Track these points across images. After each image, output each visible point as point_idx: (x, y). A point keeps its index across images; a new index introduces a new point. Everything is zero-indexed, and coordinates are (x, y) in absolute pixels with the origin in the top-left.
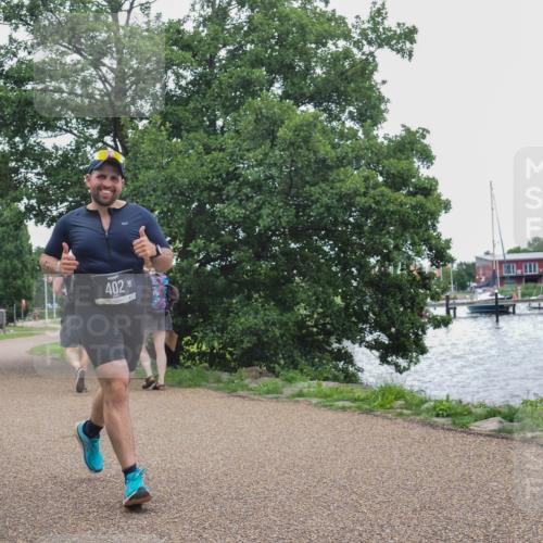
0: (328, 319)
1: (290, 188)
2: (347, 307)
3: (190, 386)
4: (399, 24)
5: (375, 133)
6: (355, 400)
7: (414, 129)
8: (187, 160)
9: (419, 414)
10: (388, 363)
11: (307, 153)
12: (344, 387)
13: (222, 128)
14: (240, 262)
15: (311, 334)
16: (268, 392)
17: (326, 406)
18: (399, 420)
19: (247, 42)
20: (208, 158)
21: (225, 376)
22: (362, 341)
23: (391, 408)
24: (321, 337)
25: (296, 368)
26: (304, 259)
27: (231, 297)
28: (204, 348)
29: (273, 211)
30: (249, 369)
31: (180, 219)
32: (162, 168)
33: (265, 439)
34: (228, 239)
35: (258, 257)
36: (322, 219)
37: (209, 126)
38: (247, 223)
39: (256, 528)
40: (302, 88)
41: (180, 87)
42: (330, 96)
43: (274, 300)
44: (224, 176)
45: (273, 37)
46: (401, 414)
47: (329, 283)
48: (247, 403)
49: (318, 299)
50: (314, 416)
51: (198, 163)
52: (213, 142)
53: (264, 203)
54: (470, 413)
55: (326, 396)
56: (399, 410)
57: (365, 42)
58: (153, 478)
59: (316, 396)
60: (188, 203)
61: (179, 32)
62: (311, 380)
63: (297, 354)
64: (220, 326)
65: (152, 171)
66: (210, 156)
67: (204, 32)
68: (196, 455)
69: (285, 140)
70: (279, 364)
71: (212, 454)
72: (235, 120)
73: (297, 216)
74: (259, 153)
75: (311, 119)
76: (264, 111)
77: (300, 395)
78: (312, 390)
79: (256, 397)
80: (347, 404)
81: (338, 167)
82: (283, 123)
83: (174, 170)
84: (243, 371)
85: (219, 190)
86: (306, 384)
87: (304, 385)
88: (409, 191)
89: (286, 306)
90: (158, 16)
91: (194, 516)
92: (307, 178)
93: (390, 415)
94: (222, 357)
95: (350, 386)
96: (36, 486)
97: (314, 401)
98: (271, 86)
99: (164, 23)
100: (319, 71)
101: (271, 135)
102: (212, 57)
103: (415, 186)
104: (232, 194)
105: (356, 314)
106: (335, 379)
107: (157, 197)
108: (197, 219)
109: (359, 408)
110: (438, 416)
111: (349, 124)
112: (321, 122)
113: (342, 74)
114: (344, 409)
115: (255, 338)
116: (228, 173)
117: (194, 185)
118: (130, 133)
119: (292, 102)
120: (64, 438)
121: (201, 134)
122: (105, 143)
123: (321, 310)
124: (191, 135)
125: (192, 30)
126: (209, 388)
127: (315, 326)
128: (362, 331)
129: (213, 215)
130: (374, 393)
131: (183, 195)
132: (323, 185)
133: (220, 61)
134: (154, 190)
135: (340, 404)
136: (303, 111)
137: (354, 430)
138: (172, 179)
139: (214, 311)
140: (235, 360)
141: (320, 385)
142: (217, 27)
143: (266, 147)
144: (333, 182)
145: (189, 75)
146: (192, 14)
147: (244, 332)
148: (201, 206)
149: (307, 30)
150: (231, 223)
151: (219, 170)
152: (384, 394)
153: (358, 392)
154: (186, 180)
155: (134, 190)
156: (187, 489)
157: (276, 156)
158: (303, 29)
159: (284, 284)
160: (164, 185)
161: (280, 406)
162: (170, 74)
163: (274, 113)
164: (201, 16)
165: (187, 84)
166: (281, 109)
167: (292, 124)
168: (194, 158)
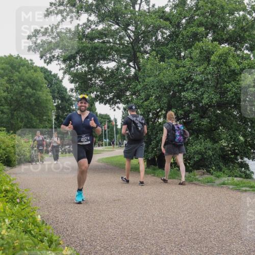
0: (236, 148)
1: (217, 84)
2: (246, 141)
3: (170, 179)
6: (251, 187)
11: (225, 67)
12: (245, 180)
13: (184, 56)
14: (193, 120)
15: (227, 155)
16: (208, 183)
17: (237, 190)
19: (195, 15)
20: (177, 71)
21: (187, 174)
22: (253, 158)
24: (233, 156)
25: (221, 171)
26: (224, 118)
29: (209, 96)
30: (198, 171)
31: (165, 100)
32: (156, 76)
34: (187, 108)
35: (202, 117)
36: (233, 99)
37: (178, 56)
38: (197, 101)
40: (222, 36)
41: (164, 38)
42: (236, 39)
43: (209, 138)
44: (185, 79)
45: (208, 12)
47: (237, 130)
48: (198, 187)
49: (231, 138)
50: (231, 194)
51: (173, 73)
52: (180, 63)
53: (204, 92)
55: (236, 185)
57: (253, 12)
59: (231, 184)
60: (169, 92)
61: (163, 12)
62: (229, 176)
63: (221, 164)
65: (151, 78)
66: (179, 70)
67: (175, 12)
68: (175, 211)
69: (214, 61)
70: (213, 169)
72: (190, 53)
73: (220, 98)
74: (202, 68)
75: (228, 51)
76: (204, 47)
77: (224, 184)
78: (229, 181)
79: (202, 184)
80: (247, 189)
81: (241, 74)
82: (213, 53)
83: (162, 77)
84: (195, 172)
86: (226, 179)
87: (225, 179)
89: (215, 141)
90: (153, 6)
92: (226, 79)
95: (249, 180)
97: (231, 187)
98: (207, 35)
99: (156, 9)
100: (231, 27)
101: (207, 59)
102: (179, 23)
104: (189, 87)
105: (250, 145)
106: (241, 176)
107: (154, 90)
108: (172, 100)
109: (254, 191)
111: (246, 52)
112: (232, 52)
113: (242, 28)
114: (246, 191)
115: (200, 156)
117: (171, 84)
118: (141, 60)
119: (218, 43)
120: (115, 201)
121: (174, 60)
122: (130, 66)
123: (233, 143)
124: (170, 60)
125: (169, 11)
127: (230, 150)
128: (253, 153)
129: (180, 98)
131: (165, 88)
132: (233, 83)
133: (182, 25)
134: (153, 87)
135: (244, 189)
136: (223, 47)
138: (161, 81)
140: (191, 167)
141: (233, 179)
142: (181, 9)
143: (205, 65)
144: (238, 81)
145: (168, 33)
146: (169, 4)
147: (195, 153)
148: (174, 94)
149: (225, 7)
150: (188, 101)
151: (183, 76)
153: (253, 183)
154: (168, 82)
155: (143, 87)
157: (210, 69)
158: (223, 8)
159: (215, 130)
160: (158, 84)
161: (214, 189)
162: (159, 32)
163: (209, 48)
164: (173, 4)
165: (167, 37)
166: (212, 46)
167: (218, 54)
168: (171, 71)
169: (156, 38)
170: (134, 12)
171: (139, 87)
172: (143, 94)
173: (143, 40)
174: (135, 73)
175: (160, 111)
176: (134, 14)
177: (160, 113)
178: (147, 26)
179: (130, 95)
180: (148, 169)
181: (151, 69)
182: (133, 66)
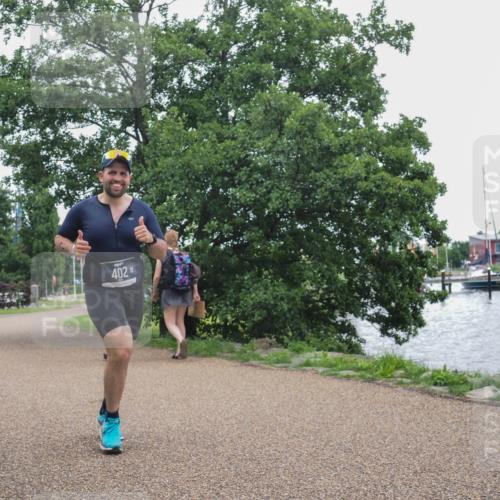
0: (332, 295)
1: (297, 173)
2: (350, 283)
3: (205, 356)
4: (397, 22)
5: (375, 122)
6: (358, 370)
7: (411, 118)
8: (202, 148)
9: (419, 383)
10: (389, 335)
11: (312, 141)
12: (348, 357)
13: (234, 118)
14: (251, 241)
15: (316, 308)
16: (278, 362)
17: (330, 375)
18: (400, 388)
19: (256, 39)
20: (221, 146)
21: (238, 347)
22: (364, 315)
23: (392, 377)
24: (326, 311)
25: (302, 339)
26: (310, 239)
27: (243, 274)
28: (218, 321)
29: (281, 195)
30: (259, 340)
31: (196, 202)
32: (178, 155)
33: (275, 404)
34: (239, 220)
35: (268, 236)
36: (326, 202)
37: (222, 116)
38: (258, 206)
39: (268, 487)
40: (307, 81)
41: (195, 81)
42: (334, 88)
43: (283, 277)
44: (236, 162)
45: (281, 34)
46: (401, 383)
47: (334, 262)
48: (258, 372)
49: (323, 276)
50: (320, 384)
51: (213, 151)
52: (226, 132)
53: (272, 187)
54: (466, 382)
55: (331, 366)
56: (399, 379)
57: (365, 38)
58: (174, 439)
59: (322, 365)
60: (203, 188)
61: (194, 30)
62: (318, 350)
63: (303, 326)
64: (233, 301)
65: (170, 159)
66: (223, 144)
67: (217, 30)
68: (213, 419)
69: (291, 129)
70: (288, 336)
71: (228, 419)
72: (246, 112)
73: (303, 199)
74: (268, 141)
75: (316, 110)
76: (272, 103)
77: (308, 364)
78: (318, 360)
79: (267, 366)
80: (351, 373)
81: (341, 154)
82: (290, 113)
83: (190, 157)
84: (254, 342)
85: (232, 175)
86: (312, 354)
87: (311, 355)
88: (407, 176)
89: (293, 282)
90: (175, 18)
91: (211, 475)
92: (313, 164)
93: (391, 384)
94: (235, 329)
95: (353, 357)
96: (67, 447)
97: (321, 370)
98: (279, 78)
99: (180, 23)
100: (322, 65)
101: (279, 125)
102: (225, 53)
103: (413, 171)
104: (244, 179)
105: (358, 289)
106: (340, 350)
107: (175, 182)
108: (211, 203)
109: (362, 377)
110: (436, 384)
111: (351, 113)
112: (325, 112)
113: (345, 67)
114: (348, 377)
115: (265, 312)
116: (240, 160)
117: (208, 171)
118: (150, 124)
119: (298, 94)
120: (92, 402)
121: (214, 124)
122: (127, 133)
123: (325, 286)
124: (206, 125)
125: (206, 29)
126: (223, 357)
127: (321, 300)
128: (364, 305)
129: (226, 199)
130: (376, 363)
131: (196, 180)
132: (327, 171)
133: (232, 56)
134: (172, 176)
135: (345, 373)
136: (308, 103)
137: (358, 397)
139: (227, 287)
140: (246, 332)
141: (326, 355)
142: (228, 26)
143: (274, 135)
144: (336, 167)
145: (203, 70)
146: (206, 14)
147: (254, 307)
148: (215, 190)
149: (312, 26)
150: (242, 205)
151: (231, 157)
152: (385, 364)
153: (362, 362)
154: (201, 167)
155: (154, 176)
156: (205, 450)
157: (283, 144)
158: (308, 26)
159: (291, 262)
160: (182, 171)
161: (288, 374)
162: (185, 68)
163: (282, 104)
164: (214, 16)
165: (202, 78)
166: (288, 101)
167: (298, 115)
168: (208, 146)
169: (180, 81)
172: (153, 191)
173: (155, 84)
174: (138, 148)
175: (186, 224)
177: (188, 228)
178: (162, 56)
180: (162, 339)
181: (169, 142)
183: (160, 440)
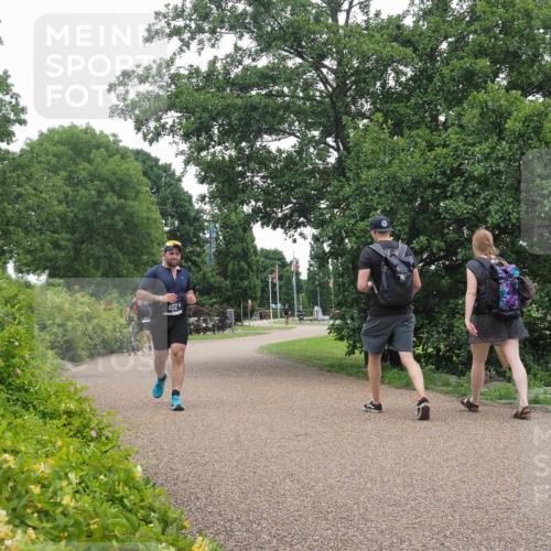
8: (409, 158)
11: (538, 144)
13: (445, 123)
14: (466, 260)
15: (543, 337)
16: (501, 397)
19: (469, 33)
20: (431, 155)
21: (453, 379)
27: (457, 297)
28: (430, 350)
29: (502, 208)
31: (403, 217)
32: (383, 166)
33: (501, 446)
34: (452, 236)
37: (431, 121)
38: (473, 221)
39: (500, 540)
40: (529, 77)
41: (401, 84)
44: (448, 172)
45: (497, 25)
51: (422, 160)
52: (436, 139)
53: (492, 199)
58: (388, 480)
60: (411, 202)
61: (399, 27)
64: (446, 327)
65: (374, 170)
66: (434, 153)
67: (424, 25)
68: (430, 459)
69: (514, 131)
71: (447, 461)
72: (459, 116)
74: (485, 147)
75: (543, 109)
76: (490, 104)
77: (536, 401)
78: (548, 397)
79: (487, 402)
82: (510, 114)
83: (397, 168)
85: (444, 187)
86: (541, 391)
87: (538, 390)
90: (377, 14)
94: (450, 359)
96: (274, 483)
98: (496, 76)
99: (383, 20)
100: (547, 58)
101: (498, 128)
102: (434, 49)
104: (457, 190)
107: (380, 196)
108: (420, 218)
117: (417, 182)
118: (351, 133)
119: (519, 93)
120: (297, 436)
121: (423, 132)
122: (326, 143)
124: (414, 132)
125: (411, 25)
126: (437, 391)
129: (437, 214)
131: (407, 194)
133: (441, 54)
134: (377, 189)
136: (531, 101)
138: (395, 177)
139: (439, 312)
140: (463, 363)
142: (438, 19)
143: (493, 140)
145: (409, 72)
146: (411, 9)
148: (424, 204)
149: (533, 15)
150: (455, 221)
151: (443, 166)
154: (409, 178)
155: (357, 190)
156: (424, 494)
157: (503, 149)
158: (528, 15)
160: (388, 184)
162: (389, 72)
163: (501, 106)
164: (421, 10)
165: (407, 80)
166: (507, 100)
167: (520, 115)
168: (417, 155)
169: (384, 85)
170: (335, 29)
171: (347, 190)
172: (356, 207)
173: (356, 89)
174: (339, 160)
176: (336, 33)
178: (364, 58)
179: (328, 207)
181: (373, 152)
182: (334, 144)
183: (373, 480)
